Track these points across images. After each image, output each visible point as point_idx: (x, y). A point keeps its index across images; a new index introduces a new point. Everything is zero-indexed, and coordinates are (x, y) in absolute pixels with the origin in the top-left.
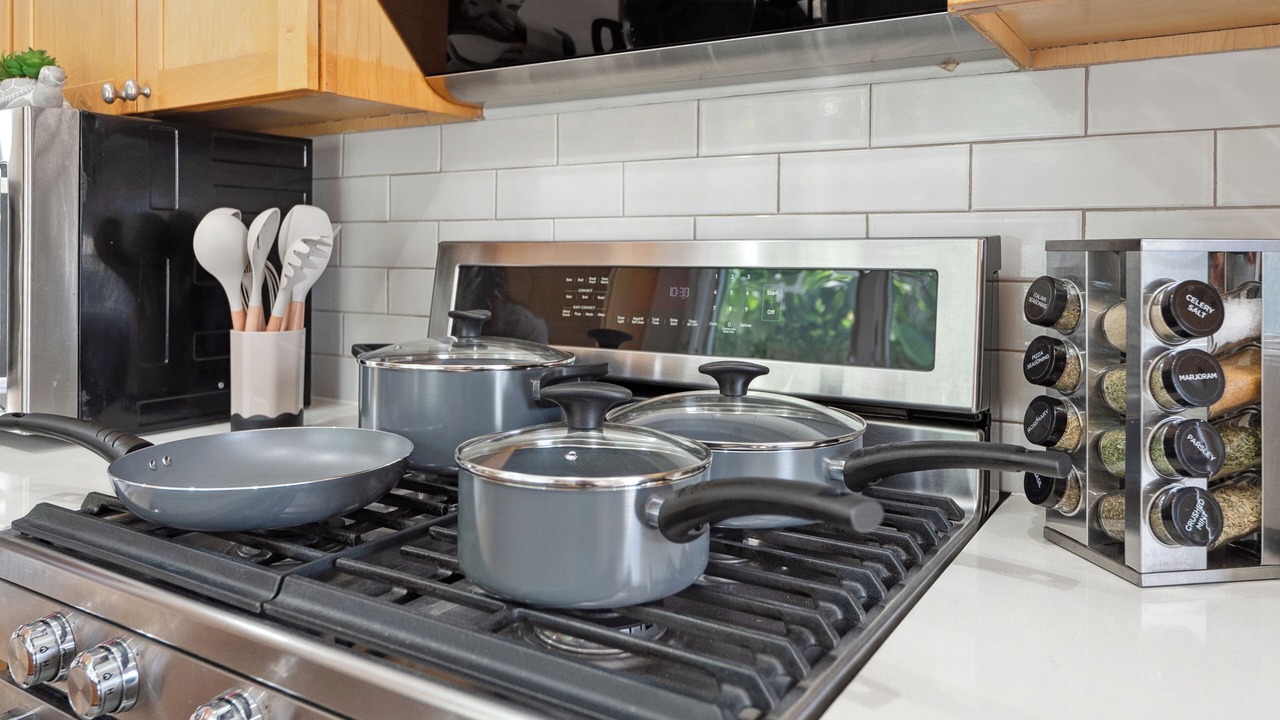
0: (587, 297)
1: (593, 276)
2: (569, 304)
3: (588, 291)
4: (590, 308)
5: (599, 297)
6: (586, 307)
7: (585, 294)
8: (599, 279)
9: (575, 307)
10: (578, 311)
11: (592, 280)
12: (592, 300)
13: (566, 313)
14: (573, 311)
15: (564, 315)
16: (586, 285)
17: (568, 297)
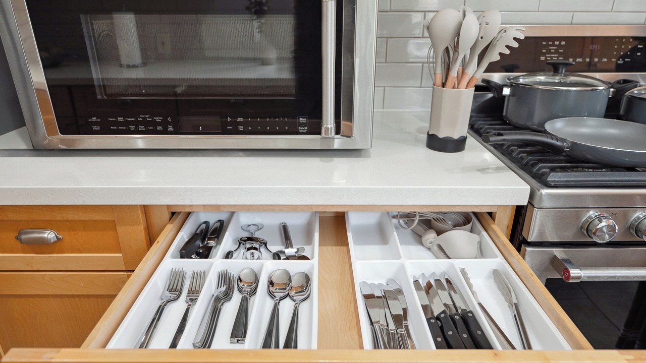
0: (554, 51)
1: (557, 41)
2: (544, 54)
3: (554, 48)
4: (555, 55)
5: (560, 51)
6: (553, 55)
7: (553, 49)
8: (560, 42)
9: (547, 55)
10: (549, 57)
11: (557, 43)
12: (556, 52)
13: (543, 58)
14: (546, 57)
15: (541, 59)
16: (553, 45)
17: (543, 51)
